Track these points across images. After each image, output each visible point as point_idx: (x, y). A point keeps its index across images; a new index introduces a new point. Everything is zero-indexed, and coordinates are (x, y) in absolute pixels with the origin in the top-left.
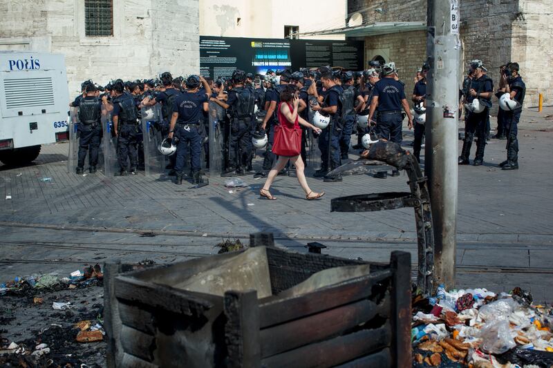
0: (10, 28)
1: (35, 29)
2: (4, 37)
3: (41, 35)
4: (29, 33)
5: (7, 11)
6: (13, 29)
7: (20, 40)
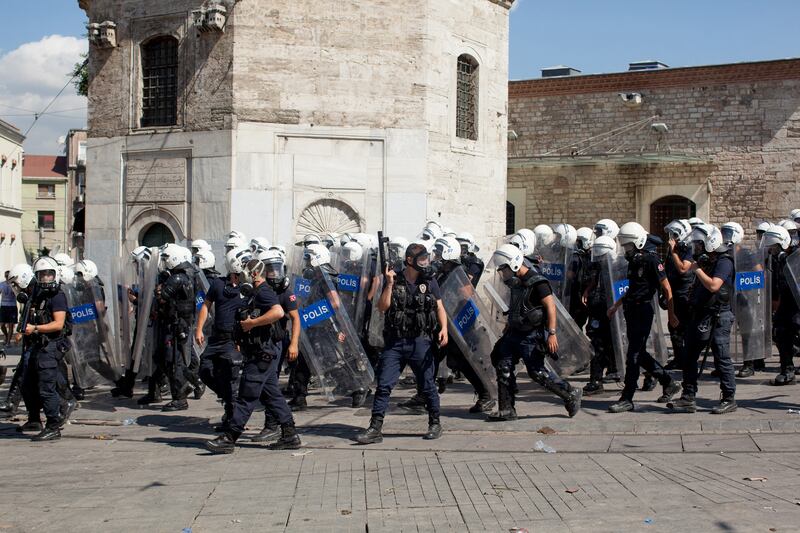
0: (342, 108)
1: (398, 116)
2: (329, 125)
3: (410, 127)
4: (385, 121)
5: (337, 76)
6: (349, 110)
7: (365, 132)
